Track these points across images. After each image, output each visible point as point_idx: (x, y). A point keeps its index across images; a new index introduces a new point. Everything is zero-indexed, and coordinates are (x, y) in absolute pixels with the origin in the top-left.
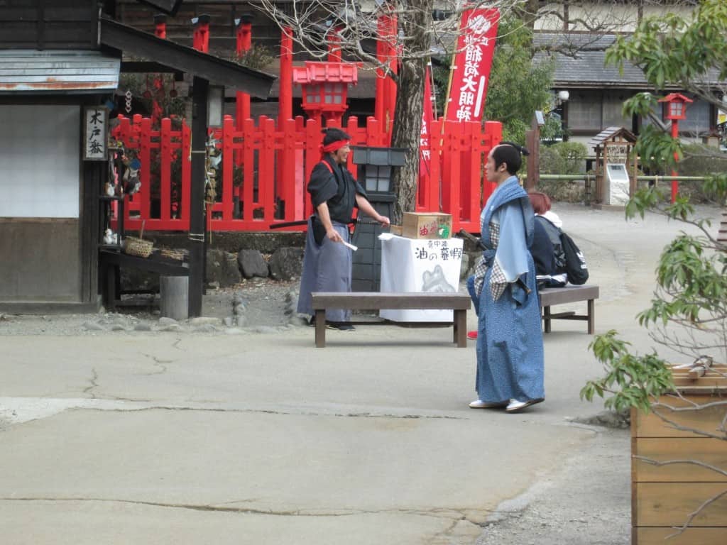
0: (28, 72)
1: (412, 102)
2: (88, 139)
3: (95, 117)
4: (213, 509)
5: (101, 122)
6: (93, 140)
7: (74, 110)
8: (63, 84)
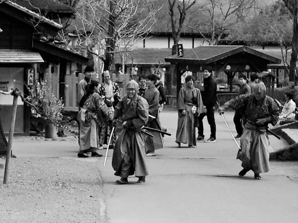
0: (11, 56)
1: (110, 67)
2: (28, 79)
3: (31, 72)
4: (218, 176)
5: (32, 73)
6: (30, 79)
7: (22, 69)
8: (24, 60)
